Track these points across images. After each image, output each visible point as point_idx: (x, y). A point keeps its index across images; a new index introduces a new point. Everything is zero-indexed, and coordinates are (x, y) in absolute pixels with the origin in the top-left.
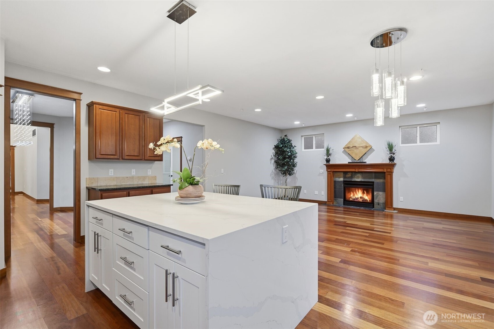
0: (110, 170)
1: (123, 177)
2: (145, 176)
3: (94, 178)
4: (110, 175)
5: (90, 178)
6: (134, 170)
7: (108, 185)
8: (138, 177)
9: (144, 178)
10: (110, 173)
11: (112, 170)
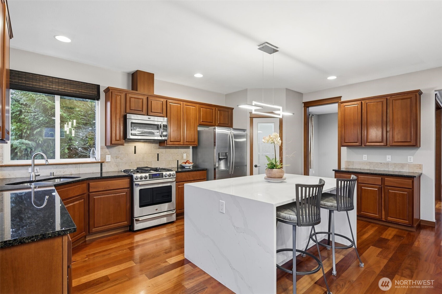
0: (364, 156)
1: (377, 163)
2: (404, 164)
3: (350, 161)
4: (364, 159)
5: (347, 161)
6: (390, 156)
7: (362, 168)
8: (395, 164)
9: (403, 165)
10: (364, 157)
11: (366, 156)
